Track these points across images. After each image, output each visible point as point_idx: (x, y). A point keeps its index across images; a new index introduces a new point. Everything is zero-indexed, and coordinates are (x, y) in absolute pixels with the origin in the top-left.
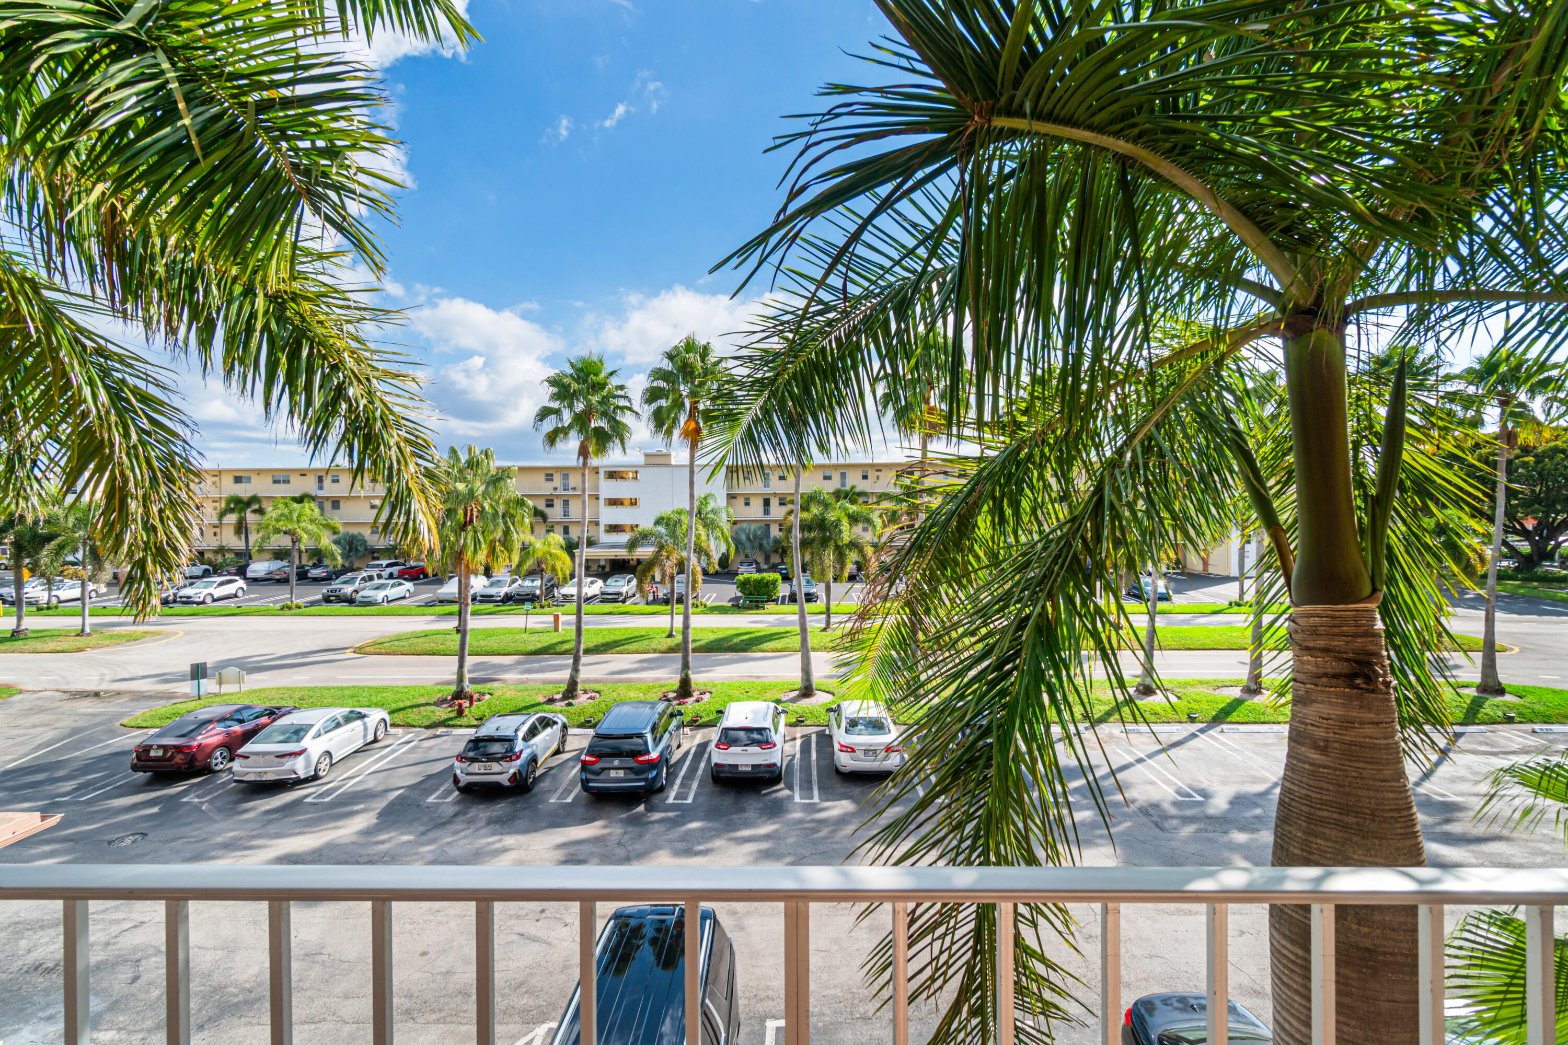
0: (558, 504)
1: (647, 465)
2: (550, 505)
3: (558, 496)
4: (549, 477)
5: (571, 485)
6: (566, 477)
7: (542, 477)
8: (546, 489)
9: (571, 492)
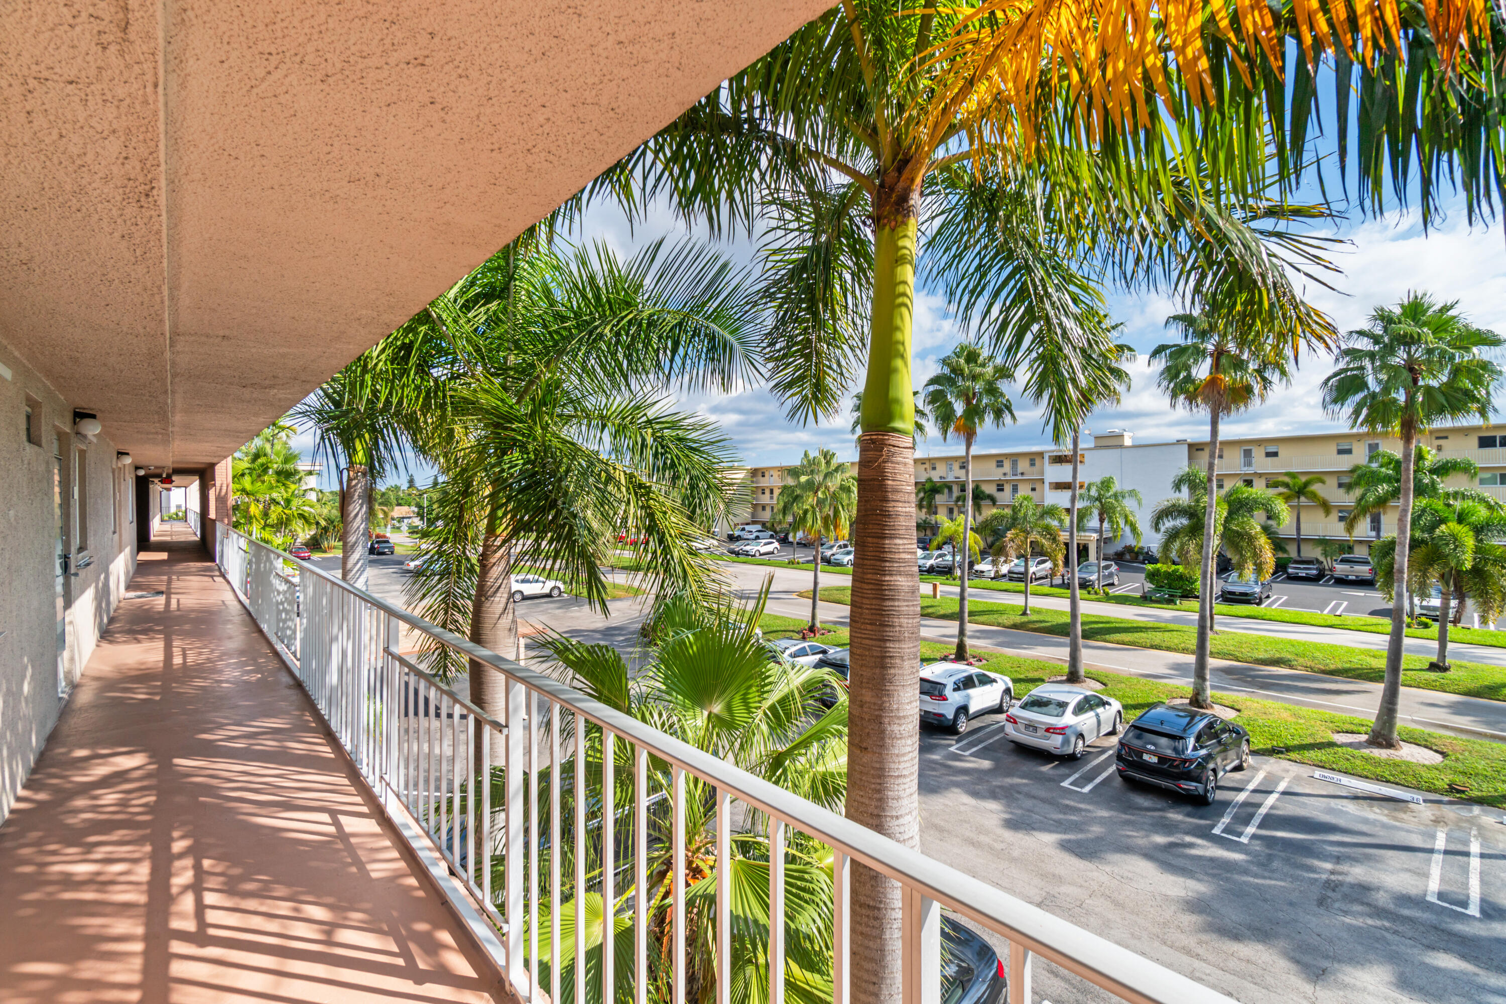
0: (1008, 488)
1: (1097, 448)
2: (1000, 489)
3: (1007, 481)
4: (1000, 464)
5: (1020, 471)
6: (1015, 464)
7: (993, 464)
8: (997, 474)
9: (1019, 477)
